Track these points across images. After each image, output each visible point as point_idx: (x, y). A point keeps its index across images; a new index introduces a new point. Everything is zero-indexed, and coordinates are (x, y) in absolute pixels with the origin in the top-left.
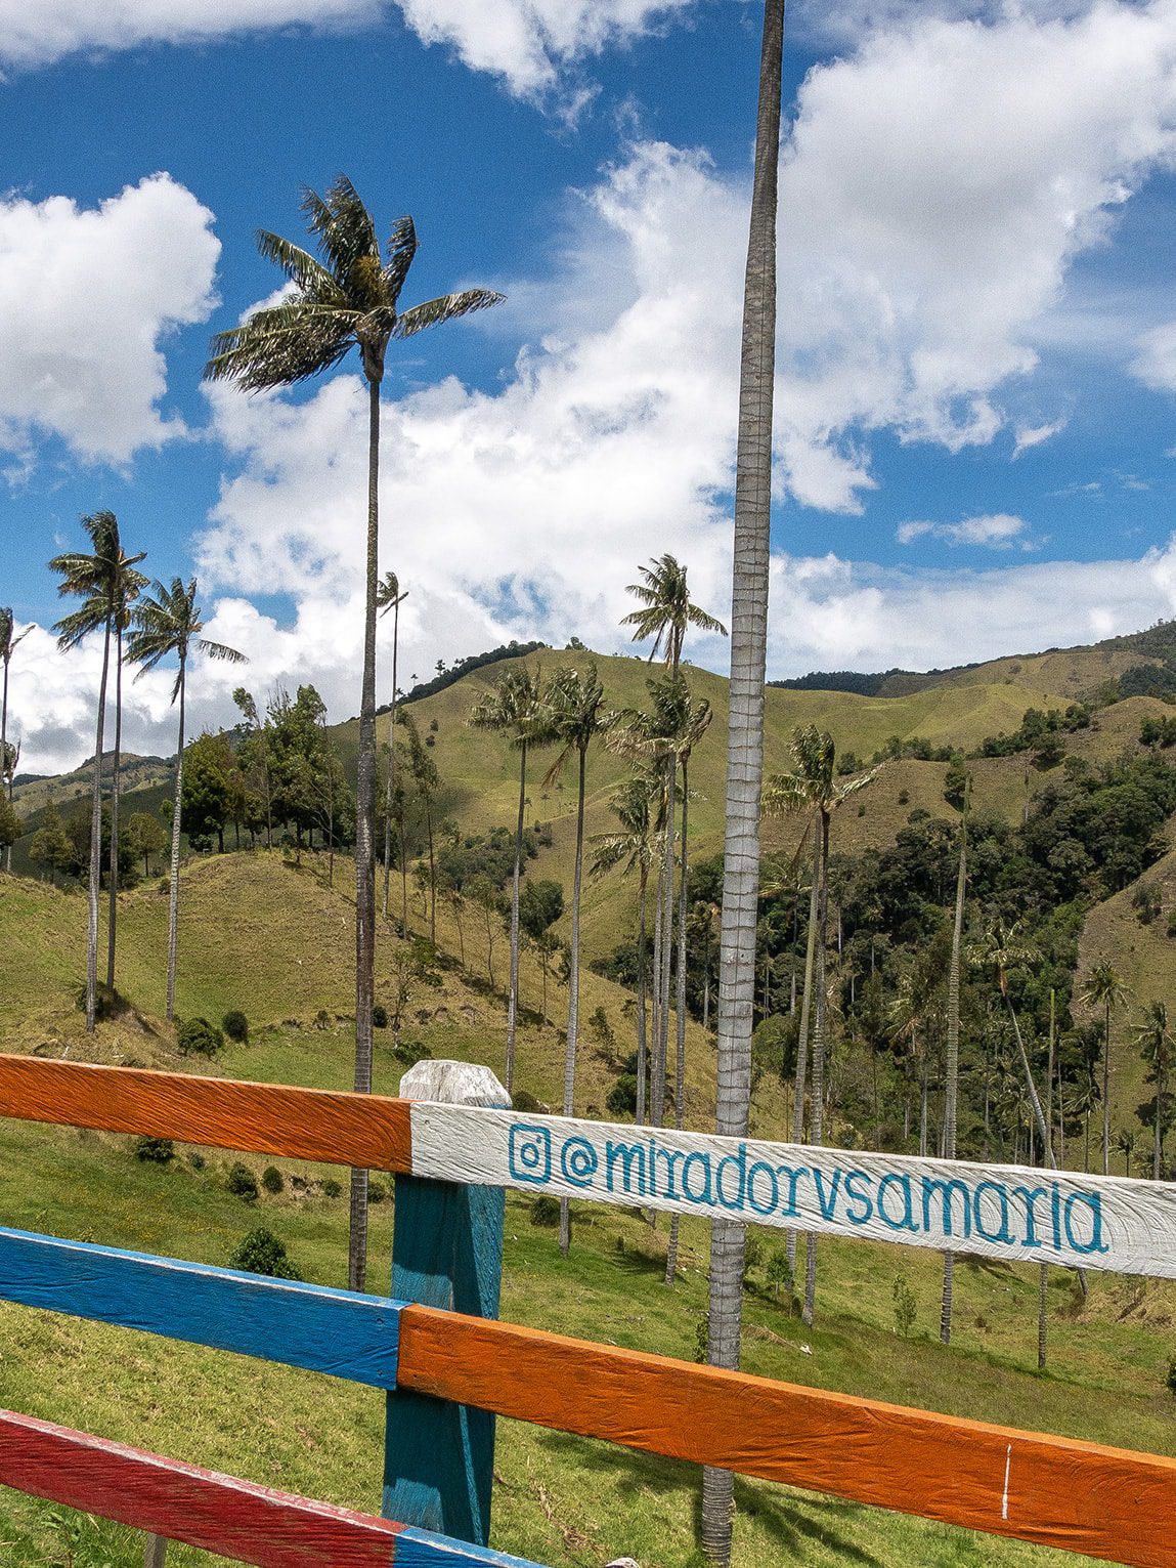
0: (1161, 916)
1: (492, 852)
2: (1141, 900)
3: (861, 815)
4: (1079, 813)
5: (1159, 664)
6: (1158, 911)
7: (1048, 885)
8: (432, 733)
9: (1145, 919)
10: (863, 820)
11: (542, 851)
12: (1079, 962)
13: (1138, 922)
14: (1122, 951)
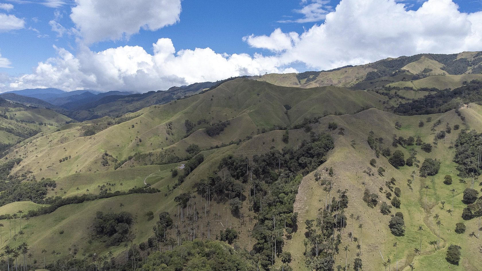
0: (320, 179)
1: (218, 126)
2: (316, 175)
3: (264, 144)
4: (309, 148)
5: (376, 70)
6: (320, 178)
7: (298, 167)
8: (212, 98)
9: (317, 180)
10: (264, 145)
11: (228, 126)
12: (298, 192)
13: (315, 180)
14: (310, 189)
